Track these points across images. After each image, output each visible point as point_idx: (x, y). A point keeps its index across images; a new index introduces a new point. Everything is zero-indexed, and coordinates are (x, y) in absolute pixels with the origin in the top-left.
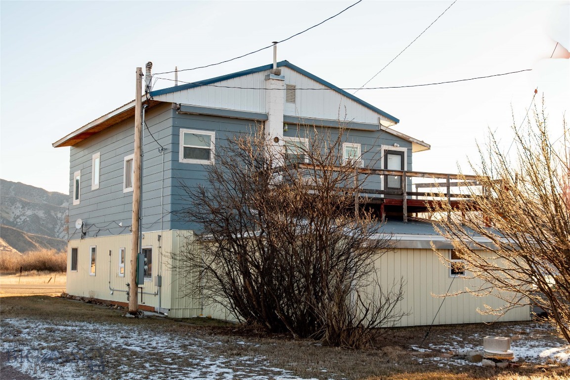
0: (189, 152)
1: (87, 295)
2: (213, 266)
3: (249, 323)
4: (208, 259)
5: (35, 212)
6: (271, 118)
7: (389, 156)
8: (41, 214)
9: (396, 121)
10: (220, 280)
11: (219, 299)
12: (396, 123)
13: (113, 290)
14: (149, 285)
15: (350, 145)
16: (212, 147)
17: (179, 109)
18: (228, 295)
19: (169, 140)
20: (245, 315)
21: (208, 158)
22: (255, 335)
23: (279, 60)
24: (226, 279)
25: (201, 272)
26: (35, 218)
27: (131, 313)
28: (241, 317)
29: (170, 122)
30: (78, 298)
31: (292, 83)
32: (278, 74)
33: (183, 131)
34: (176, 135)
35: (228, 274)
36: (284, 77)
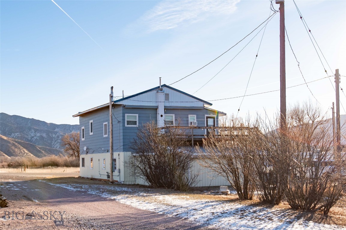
0: (129, 123)
1: (90, 177)
2: (139, 166)
3: (152, 184)
4: (137, 163)
5: (41, 134)
6: (159, 108)
7: (208, 119)
8: (44, 135)
9: (211, 104)
10: (142, 170)
11: (142, 177)
12: (211, 105)
13: (101, 175)
14: (116, 173)
15: (191, 115)
16: (137, 120)
17: (124, 107)
18: (145, 176)
19: (121, 118)
20: (150, 181)
21: (136, 124)
22: (154, 188)
23: (162, 85)
24: (144, 170)
25: (135, 168)
26: (42, 137)
27: (111, 182)
28: (149, 183)
29: (121, 112)
30: (86, 178)
31: (167, 93)
32: (161, 90)
33: (126, 115)
34: (124, 116)
35: (145, 168)
36: (164, 91)
